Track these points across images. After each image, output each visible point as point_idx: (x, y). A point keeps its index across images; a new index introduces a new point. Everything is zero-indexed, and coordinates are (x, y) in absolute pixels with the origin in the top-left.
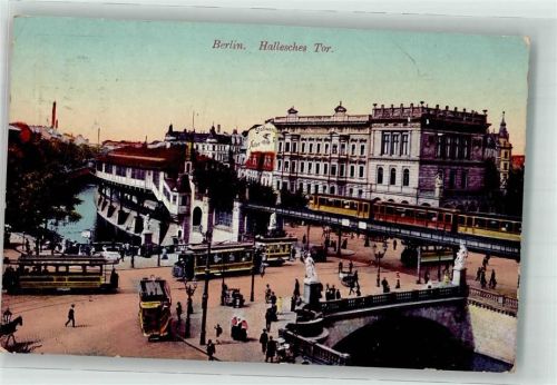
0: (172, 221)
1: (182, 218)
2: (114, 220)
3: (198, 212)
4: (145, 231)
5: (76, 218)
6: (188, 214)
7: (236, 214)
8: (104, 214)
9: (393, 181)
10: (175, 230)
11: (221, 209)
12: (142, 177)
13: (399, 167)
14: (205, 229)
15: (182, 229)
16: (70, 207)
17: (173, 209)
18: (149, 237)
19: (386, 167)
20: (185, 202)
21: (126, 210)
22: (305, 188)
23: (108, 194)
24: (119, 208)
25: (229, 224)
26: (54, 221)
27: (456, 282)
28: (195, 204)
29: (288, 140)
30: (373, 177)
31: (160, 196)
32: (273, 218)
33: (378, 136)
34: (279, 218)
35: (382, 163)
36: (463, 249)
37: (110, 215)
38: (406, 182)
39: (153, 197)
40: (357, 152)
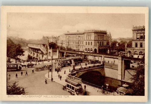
0: (44, 55)
1: (46, 54)
2: (32, 55)
3: (50, 52)
4: (39, 57)
5: (23, 55)
6: (48, 53)
7: (58, 52)
8: (30, 54)
9: (89, 44)
10: (45, 56)
11: (54, 51)
12: (38, 46)
13: (90, 42)
14: (51, 56)
15: (46, 56)
16: (22, 53)
17: (45, 52)
18: (39, 58)
19: (88, 42)
20: (47, 51)
21: (34, 53)
22: (71, 46)
23: (30, 50)
24: (33, 53)
25: (56, 55)
26: (19, 56)
27: (102, 64)
28: (49, 51)
29: (67, 37)
30: (85, 44)
31: (42, 50)
32: (65, 53)
33: (86, 36)
34: (66, 53)
35: (87, 41)
36: (103, 57)
37: (31, 54)
38: (91, 45)
39: (40, 50)
40: (82, 39)
